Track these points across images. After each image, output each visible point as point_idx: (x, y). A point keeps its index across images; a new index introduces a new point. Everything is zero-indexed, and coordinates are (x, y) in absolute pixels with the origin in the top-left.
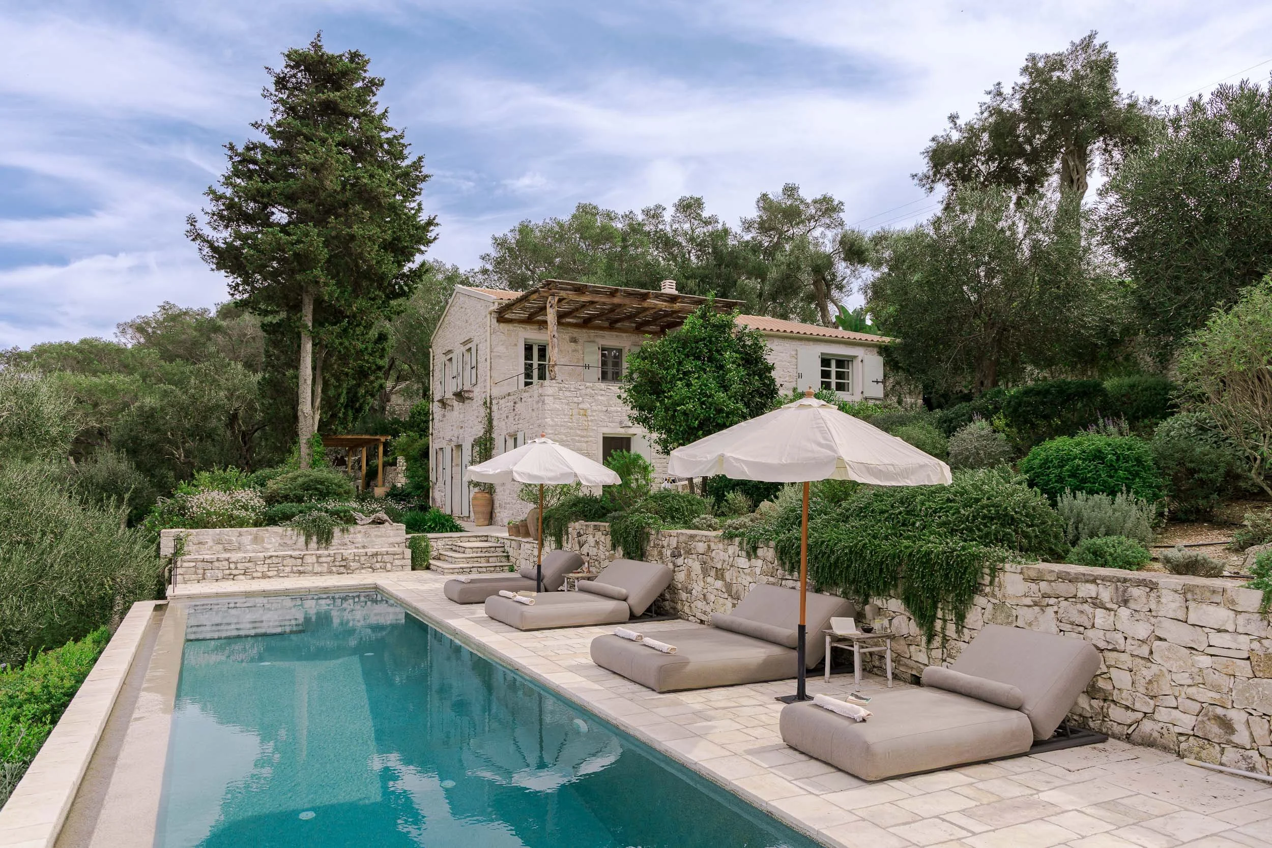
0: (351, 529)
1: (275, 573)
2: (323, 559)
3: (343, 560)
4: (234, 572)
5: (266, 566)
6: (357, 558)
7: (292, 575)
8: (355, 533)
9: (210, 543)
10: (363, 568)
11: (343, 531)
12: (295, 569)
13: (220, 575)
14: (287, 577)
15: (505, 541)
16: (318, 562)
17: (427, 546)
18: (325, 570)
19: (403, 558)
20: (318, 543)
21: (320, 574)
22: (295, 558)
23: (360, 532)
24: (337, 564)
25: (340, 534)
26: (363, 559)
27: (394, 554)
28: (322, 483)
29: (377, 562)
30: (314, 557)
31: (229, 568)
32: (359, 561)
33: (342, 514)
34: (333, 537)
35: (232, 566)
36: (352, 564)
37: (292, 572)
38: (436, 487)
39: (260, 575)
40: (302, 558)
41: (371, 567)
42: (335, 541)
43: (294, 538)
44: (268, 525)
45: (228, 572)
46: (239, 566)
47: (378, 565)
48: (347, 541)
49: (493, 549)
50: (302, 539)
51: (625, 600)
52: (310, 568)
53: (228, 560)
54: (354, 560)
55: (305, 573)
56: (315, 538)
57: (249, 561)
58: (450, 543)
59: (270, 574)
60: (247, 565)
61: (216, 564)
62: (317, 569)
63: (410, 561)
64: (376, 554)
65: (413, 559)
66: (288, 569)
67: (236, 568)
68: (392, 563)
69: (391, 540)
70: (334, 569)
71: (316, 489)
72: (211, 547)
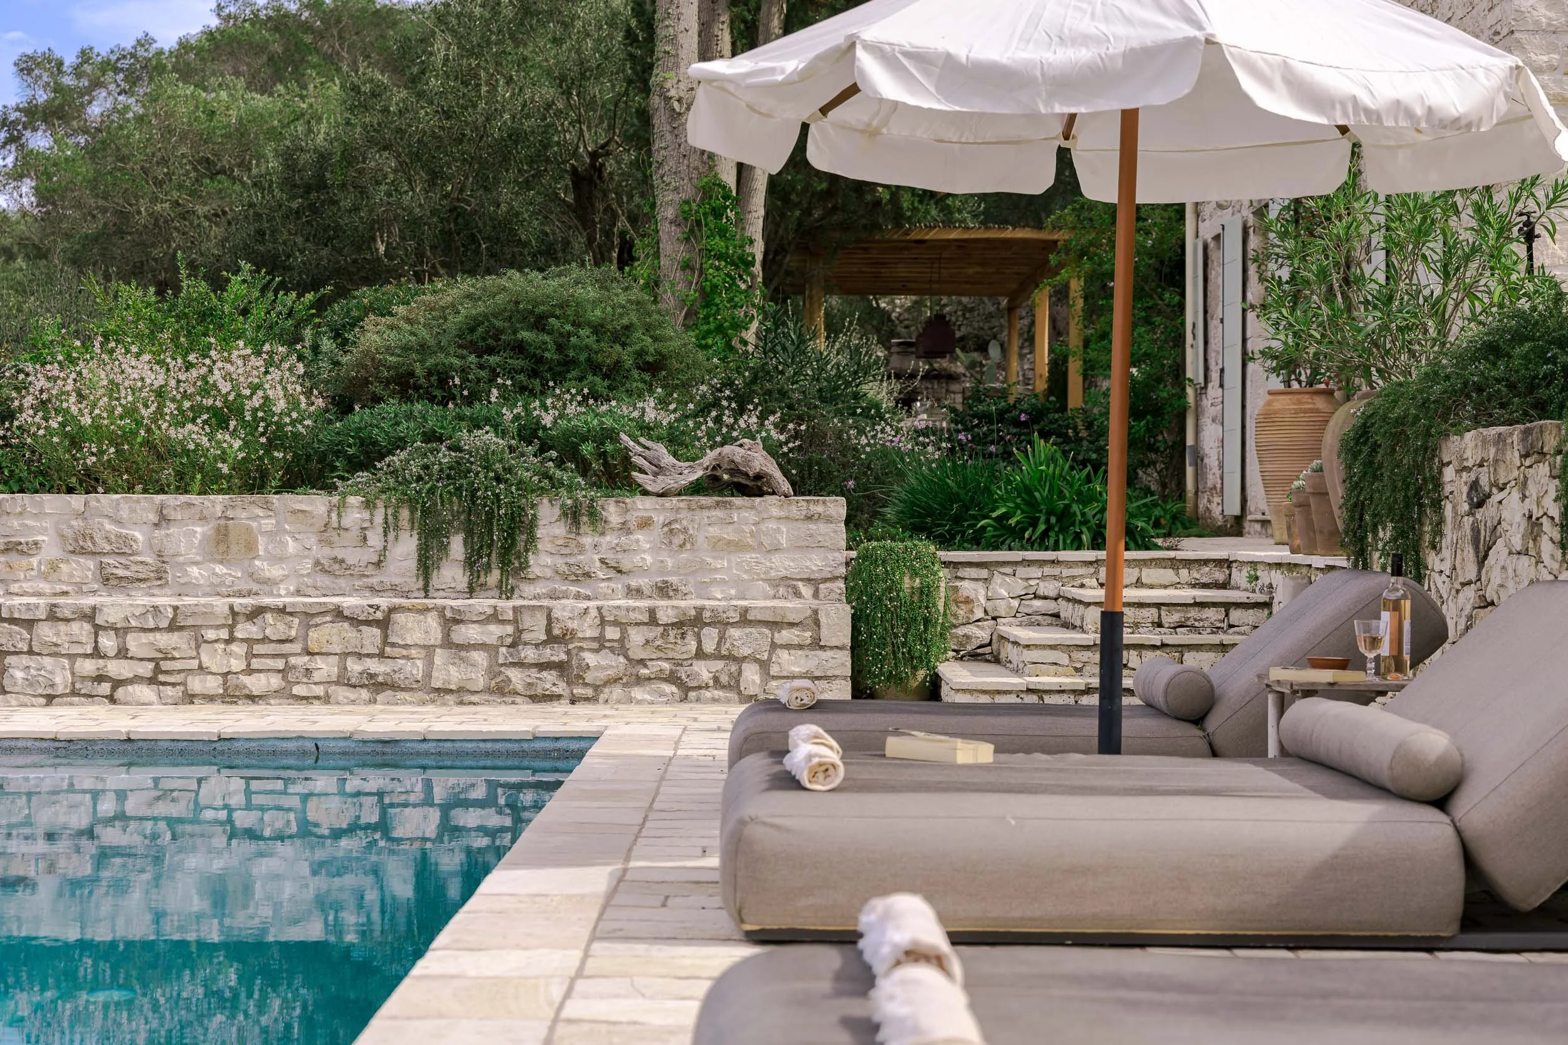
0: (612, 511)
1: (275, 681)
2: (470, 633)
3: (552, 639)
4: (116, 668)
5: (238, 649)
6: (612, 633)
7: (342, 693)
8: (625, 528)
9: (51, 549)
10: (639, 681)
11: (573, 515)
12: (354, 667)
13: (62, 680)
14: (326, 699)
15: (1276, 578)
16: (448, 643)
17: (926, 592)
18: (479, 680)
19: (817, 644)
20: (470, 563)
21: (461, 694)
22: (356, 622)
23: (645, 524)
24: (529, 654)
25: (560, 530)
26: (636, 637)
27: (775, 625)
28: (539, 323)
29: (700, 654)
30: (432, 621)
31: (97, 653)
32: (621, 647)
33: (587, 449)
34: (532, 539)
35: (108, 643)
36: (590, 658)
37: (343, 680)
38: (1206, 403)
39: (213, 685)
40: (384, 624)
41: (672, 678)
42: (541, 562)
43: (375, 539)
44: (289, 485)
45: (88, 667)
46: (134, 643)
47: (704, 671)
48: (591, 560)
49: (1212, 614)
50: (407, 546)
51: (1442, 802)
52: (416, 669)
53: (90, 616)
54: (600, 644)
55: (394, 687)
56: (457, 545)
57: (173, 627)
58: (1049, 588)
59: (255, 684)
60: (164, 640)
61: (46, 632)
62: (447, 672)
63: (845, 658)
64: (695, 622)
65: (857, 647)
66: (325, 668)
67: (123, 653)
68: (764, 665)
69: (783, 564)
70: (516, 676)
71: (520, 348)
72: (54, 567)
